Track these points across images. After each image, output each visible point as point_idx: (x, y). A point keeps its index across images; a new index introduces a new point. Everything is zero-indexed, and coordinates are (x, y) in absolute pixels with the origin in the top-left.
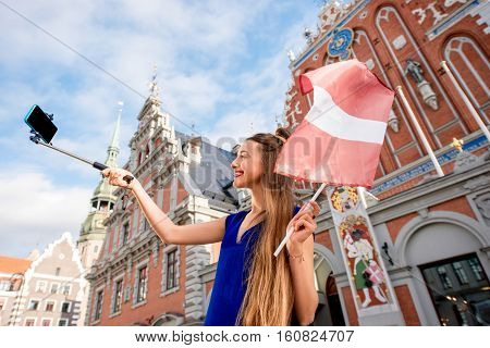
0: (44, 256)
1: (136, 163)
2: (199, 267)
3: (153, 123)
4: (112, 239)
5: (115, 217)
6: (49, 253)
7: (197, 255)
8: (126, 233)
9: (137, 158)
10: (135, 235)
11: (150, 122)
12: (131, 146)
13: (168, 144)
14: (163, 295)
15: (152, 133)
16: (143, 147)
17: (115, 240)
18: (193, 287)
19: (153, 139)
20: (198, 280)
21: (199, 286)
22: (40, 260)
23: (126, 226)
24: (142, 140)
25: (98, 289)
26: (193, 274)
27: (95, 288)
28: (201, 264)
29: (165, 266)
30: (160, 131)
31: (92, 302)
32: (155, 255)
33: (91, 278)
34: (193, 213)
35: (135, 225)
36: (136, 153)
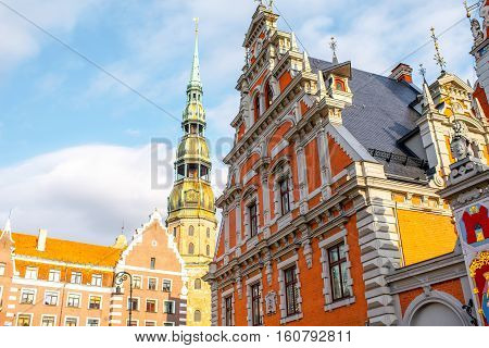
0: (134, 243)
1: (251, 114)
2: (384, 271)
3: (272, 49)
4: (233, 226)
5: (232, 195)
6: (139, 239)
7: (380, 252)
8: (253, 217)
9: (251, 106)
10: (269, 221)
11: (266, 48)
12: (239, 88)
13: (302, 81)
14: (329, 308)
15: (272, 65)
16: (260, 88)
17: (238, 227)
18: (379, 299)
19: (276, 75)
20: (385, 290)
21: (389, 299)
22: (130, 248)
23: (252, 206)
24: (256, 77)
25: (224, 294)
26: (377, 280)
27: (220, 292)
28: (388, 266)
29: (325, 267)
30: (285, 61)
31: (219, 310)
32: (307, 250)
33: (212, 279)
34: (365, 189)
35: (267, 206)
36: (249, 99)
